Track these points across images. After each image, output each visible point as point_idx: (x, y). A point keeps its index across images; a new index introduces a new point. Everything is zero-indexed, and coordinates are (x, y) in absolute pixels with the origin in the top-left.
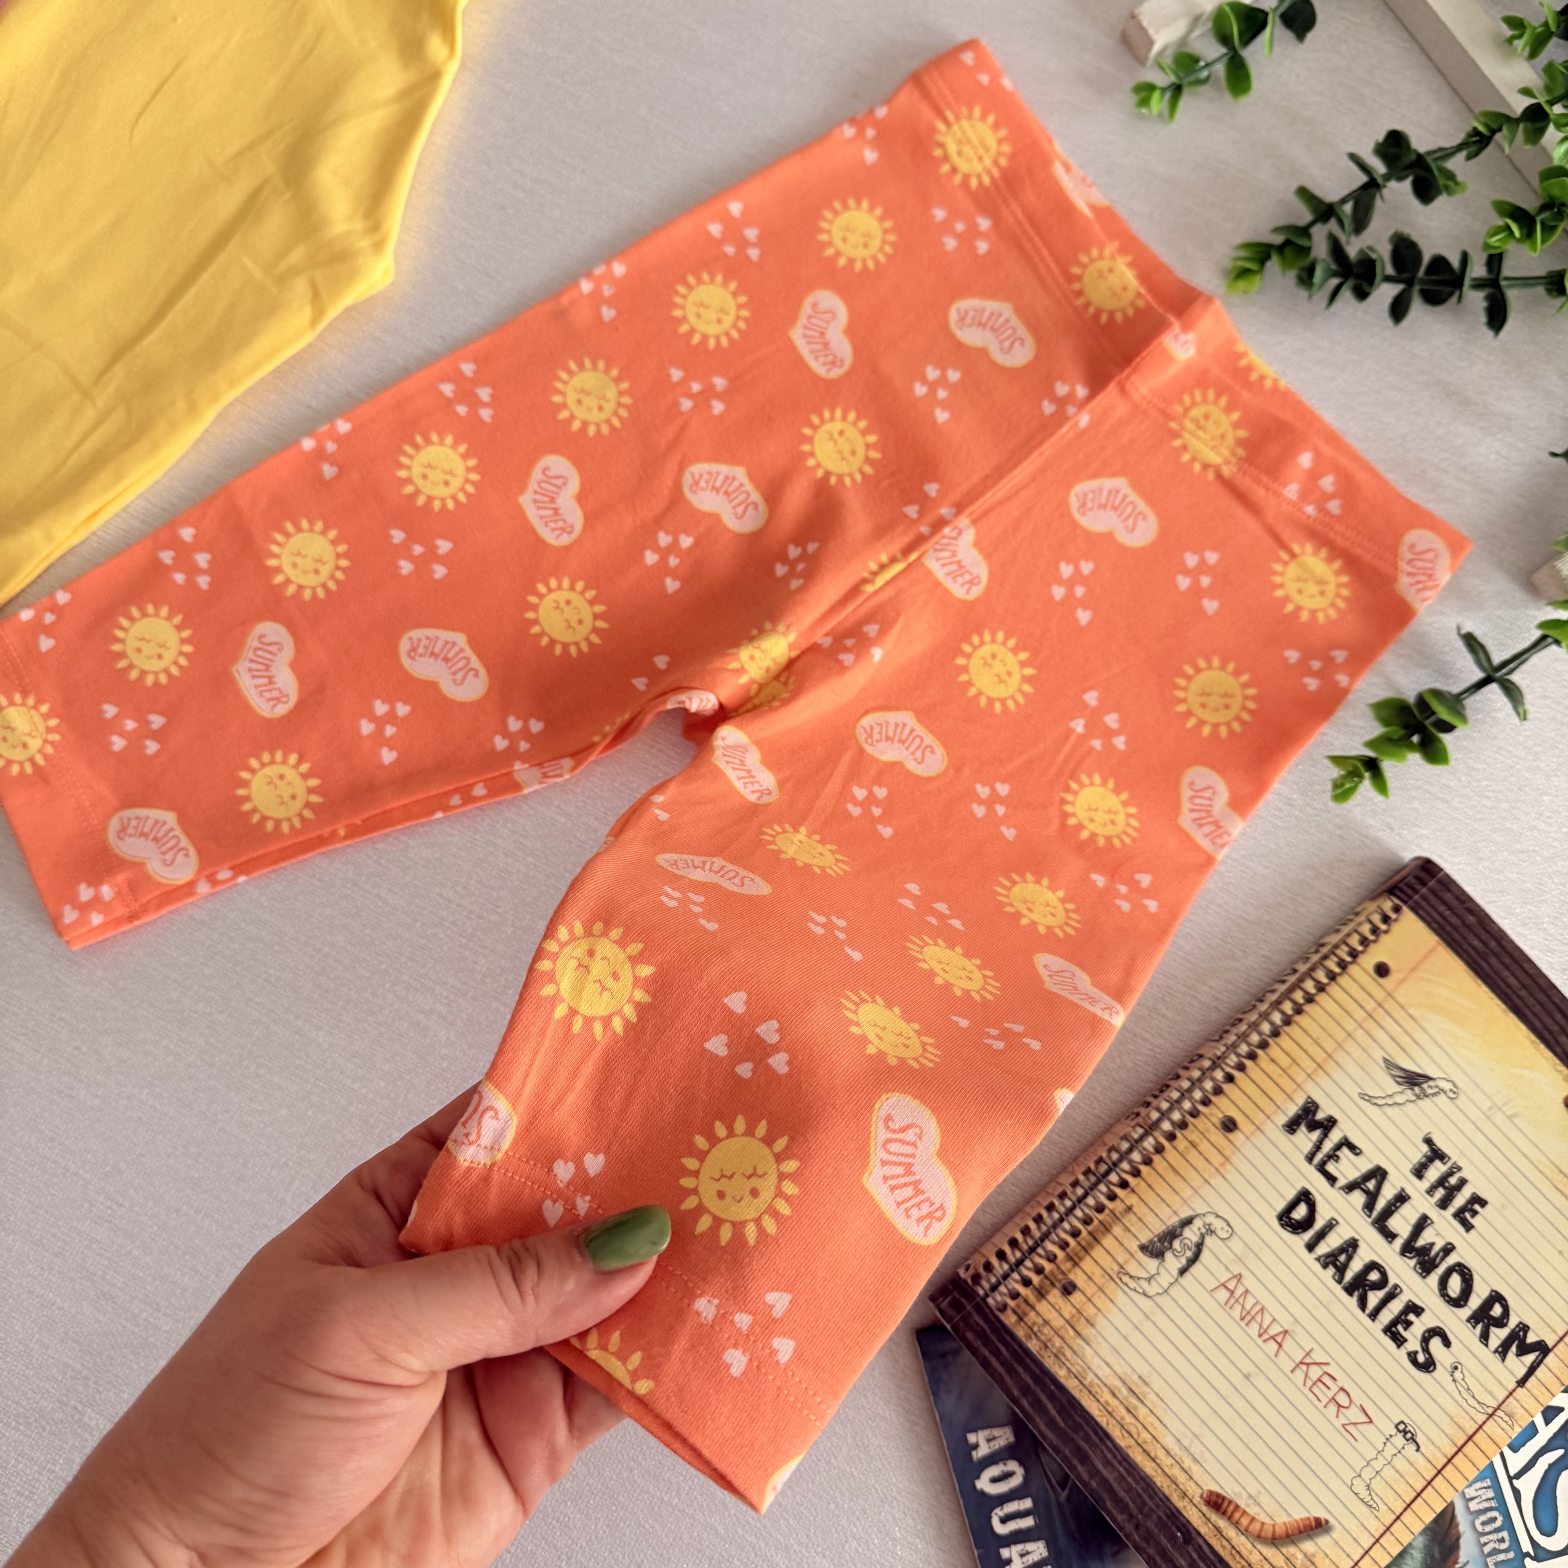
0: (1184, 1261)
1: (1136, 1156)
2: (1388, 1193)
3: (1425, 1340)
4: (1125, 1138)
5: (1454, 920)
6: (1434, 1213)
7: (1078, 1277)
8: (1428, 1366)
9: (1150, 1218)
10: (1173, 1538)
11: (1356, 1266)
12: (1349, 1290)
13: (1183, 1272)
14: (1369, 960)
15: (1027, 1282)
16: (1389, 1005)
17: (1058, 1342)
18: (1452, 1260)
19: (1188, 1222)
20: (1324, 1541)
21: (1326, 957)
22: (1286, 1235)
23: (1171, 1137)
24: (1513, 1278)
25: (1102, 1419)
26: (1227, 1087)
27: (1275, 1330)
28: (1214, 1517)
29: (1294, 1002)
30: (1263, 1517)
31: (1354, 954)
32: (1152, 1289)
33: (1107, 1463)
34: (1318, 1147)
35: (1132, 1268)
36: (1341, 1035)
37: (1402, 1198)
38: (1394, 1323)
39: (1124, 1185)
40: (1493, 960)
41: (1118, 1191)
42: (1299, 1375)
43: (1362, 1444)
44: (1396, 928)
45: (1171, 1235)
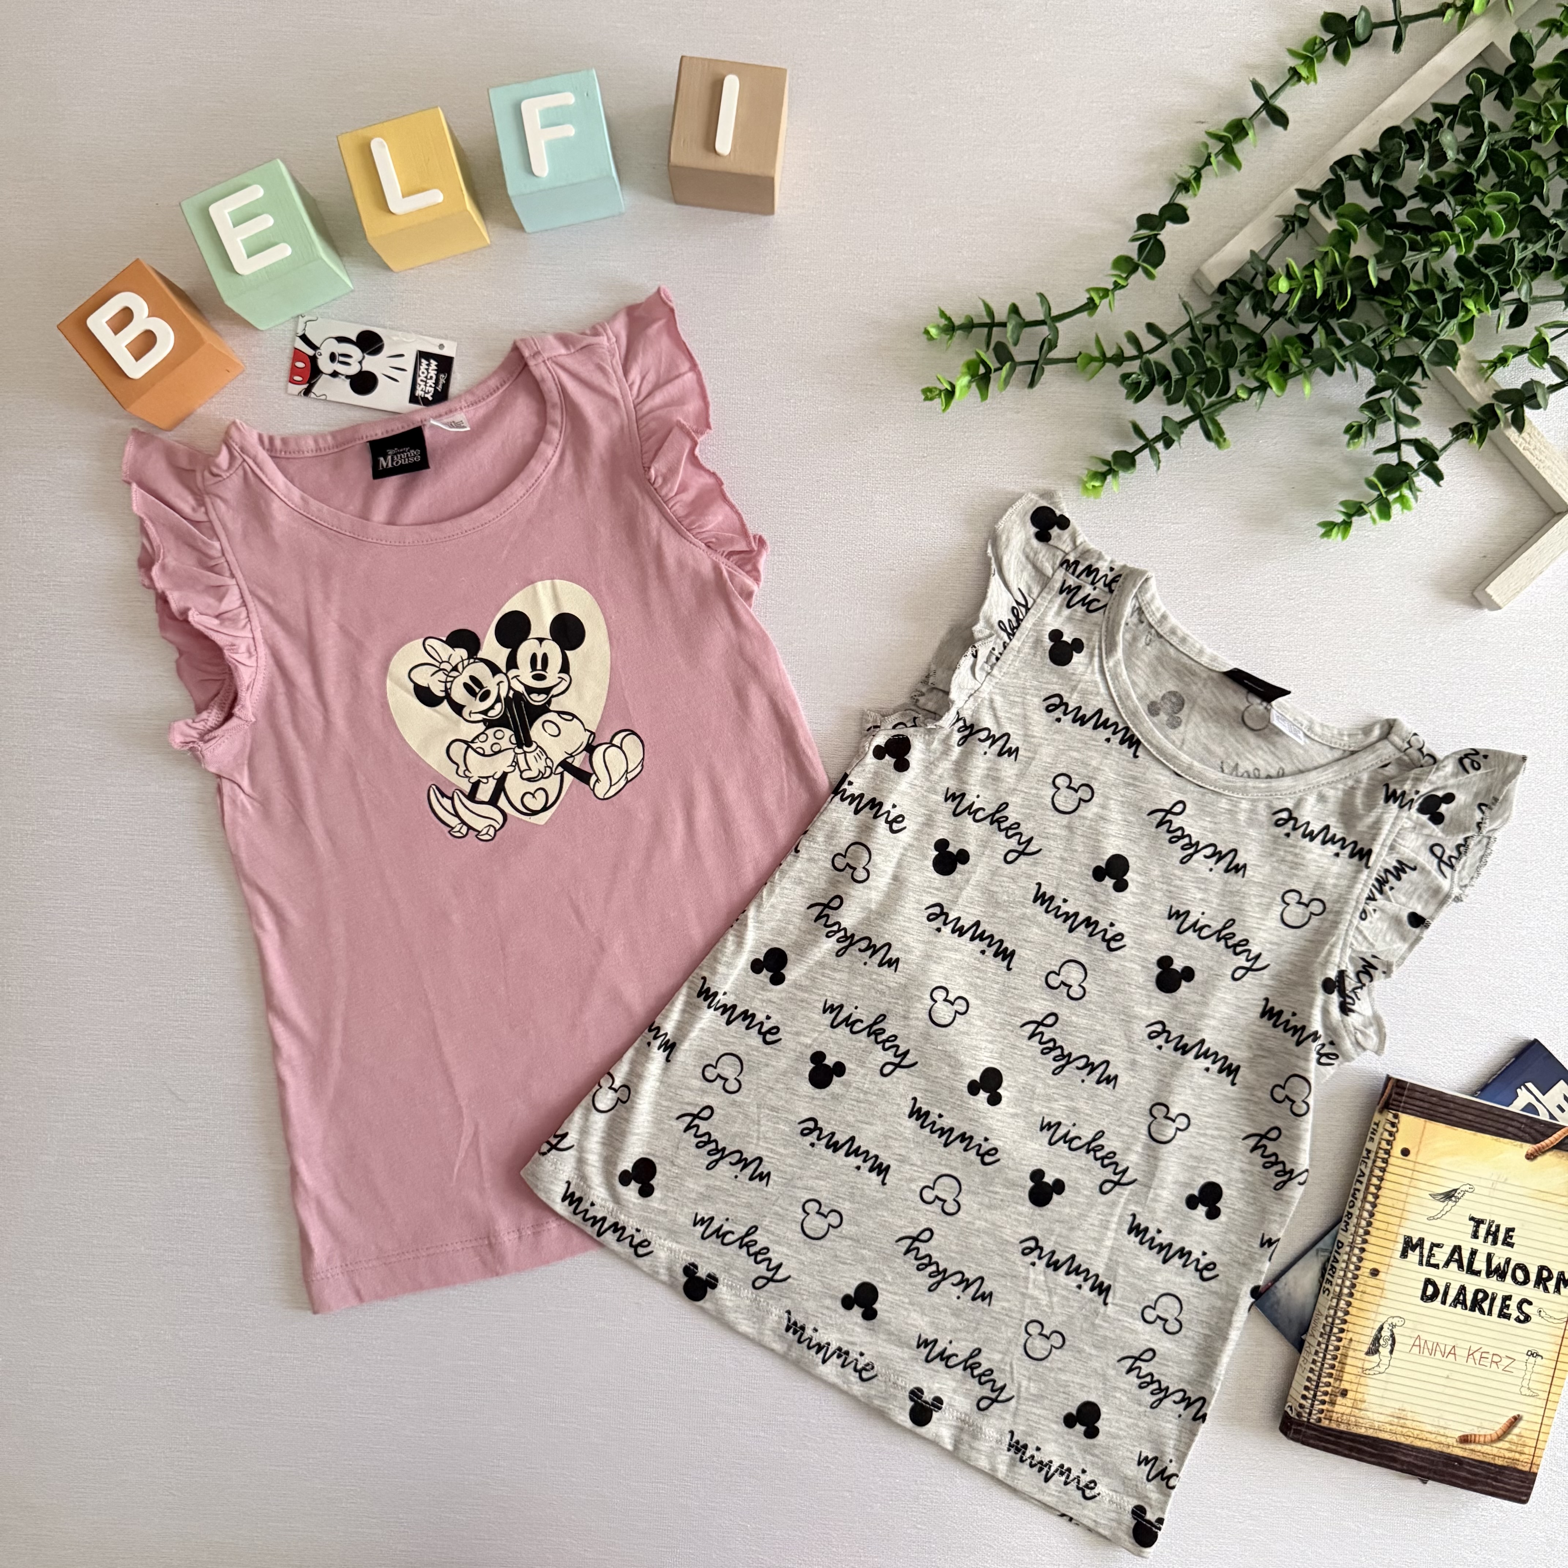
0: (1389, 1347)
1: (1340, 1314)
2: (1466, 1255)
3: (1520, 1308)
4: (1329, 1308)
5: (1426, 1105)
6: (1492, 1249)
7: (1345, 1385)
8: (1527, 1318)
9: (1363, 1339)
10: (1454, 1467)
11: (1469, 1297)
12: (1472, 1309)
13: (1391, 1352)
14: (1396, 1151)
15: (1323, 1402)
16: (1418, 1167)
17: (1353, 1419)
18: (1512, 1265)
19: (1381, 1328)
20: (1521, 1424)
21: (1374, 1161)
22: (1430, 1304)
23: (1351, 1295)
24: (1545, 1255)
25: (1393, 1438)
26: (1363, 1255)
27: (1448, 1349)
28: (1468, 1446)
29: (1372, 1194)
30: (1489, 1432)
31: (1387, 1152)
32: (1382, 1370)
33: (1406, 1455)
34: (1421, 1255)
35: (1367, 1365)
36: (1403, 1197)
37: (1474, 1253)
38: (1501, 1310)
39: (1342, 1331)
40: (1456, 1113)
41: (1341, 1335)
42: (1471, 1361)
43: (1516, 1373)
44: (1400, 1126)
45: (1377, 1339)
